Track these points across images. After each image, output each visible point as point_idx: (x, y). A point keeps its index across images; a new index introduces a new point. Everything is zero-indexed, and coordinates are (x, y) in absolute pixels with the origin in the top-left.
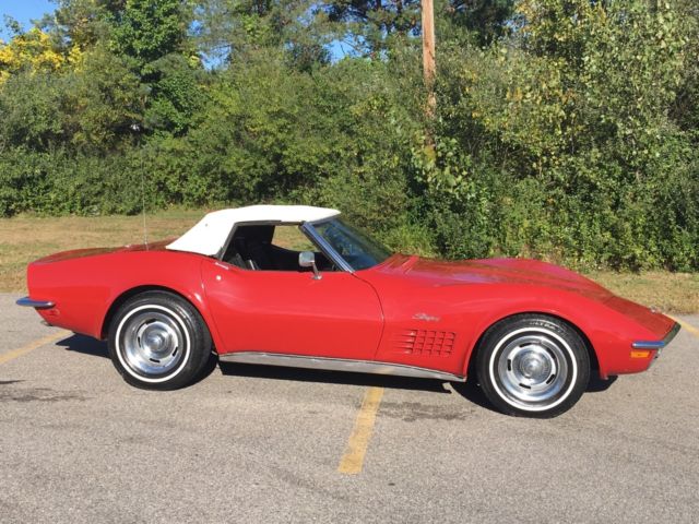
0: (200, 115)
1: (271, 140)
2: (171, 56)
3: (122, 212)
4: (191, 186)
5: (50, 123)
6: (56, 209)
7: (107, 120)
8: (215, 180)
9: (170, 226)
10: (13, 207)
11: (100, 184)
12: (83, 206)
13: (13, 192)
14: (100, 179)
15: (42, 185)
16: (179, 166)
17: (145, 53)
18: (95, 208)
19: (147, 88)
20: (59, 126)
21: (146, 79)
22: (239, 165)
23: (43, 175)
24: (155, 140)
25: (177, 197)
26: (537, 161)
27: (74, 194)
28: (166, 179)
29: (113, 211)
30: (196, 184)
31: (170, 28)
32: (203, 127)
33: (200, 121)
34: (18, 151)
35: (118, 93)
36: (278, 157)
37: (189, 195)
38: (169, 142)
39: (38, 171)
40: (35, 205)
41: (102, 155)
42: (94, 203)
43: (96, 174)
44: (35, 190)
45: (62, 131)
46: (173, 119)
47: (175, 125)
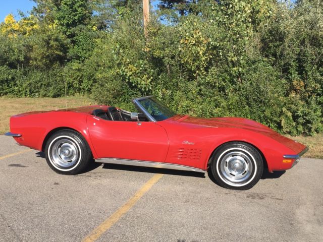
0: (90, 53)
2: (80, 26)
3: (49, 96)
4: (84, 85)
5: (19, 56)
6: (18, 94)
11: (40, 83)
12: (31, 93)
14: (40, 81)
15: (13, 83)
16: (78, 76)
17: (68, 25)
18: (37, 94)
19: (69, 40)
20: (22, 57)
21: (69, 37)
23: (13, 79)
24: (71, 64)
25: (79, 90)
27: (26, 88)
28: (73, 82)
29: (45, 96)
31: (80, 13)
32: (91, 58)
35: (52, 42)
37: (83, 89)
39: (10, 77)
40: (10, 92)
42: (37, 92)
43: (38, 79)
44: (10, 85)
45: (23, 60)
46: (79, 54)
47: (81, 57)
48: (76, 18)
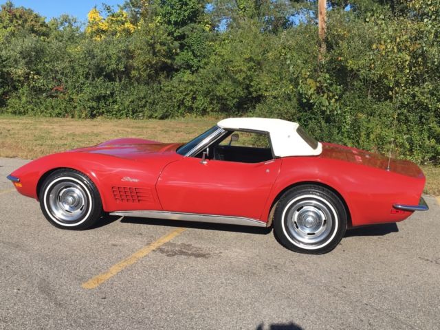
0: (206, 60)
1: (244, 75)
2: (192, 25)
3: (156, 117)
4: (198, 103)
5: (118, 65)
6: (118, 114)
7: (150, 63)
8: (212, 99)
9: (178, 126)
10: (95, 112)
11: (144, 100)
12: (134, 113)
13: (94, 104)
14: (144, 98)
15: (111, 100)
16: (191, 91)
17: (176, 23)
18: (141, 114)
19: (177, 44)
20: (123, 66)
21: (177, 39)
22: (225, 91)
23: (112, 94)
24: (180, 75)
25: (190, 109)
26: (392, 91)
27: (128, 106)
28: (184, 99)
29: (151, 117)
30: (201, 101)
31: (192, 8)
32: (208, 67)
33: (206, 64)
34: (99, 81)
35: (158, 47)
36: (248, 87)
37: (197, 108)
38: (187, 76)
39: (108, 92)
40: (107, 112)
41: (147, 84)
42: (140, 112)
43: (142, 95)
44: (107, 103)
45: (124, 69)
46: (191, 63)
47: (192, 66)
48: (186, 14)
